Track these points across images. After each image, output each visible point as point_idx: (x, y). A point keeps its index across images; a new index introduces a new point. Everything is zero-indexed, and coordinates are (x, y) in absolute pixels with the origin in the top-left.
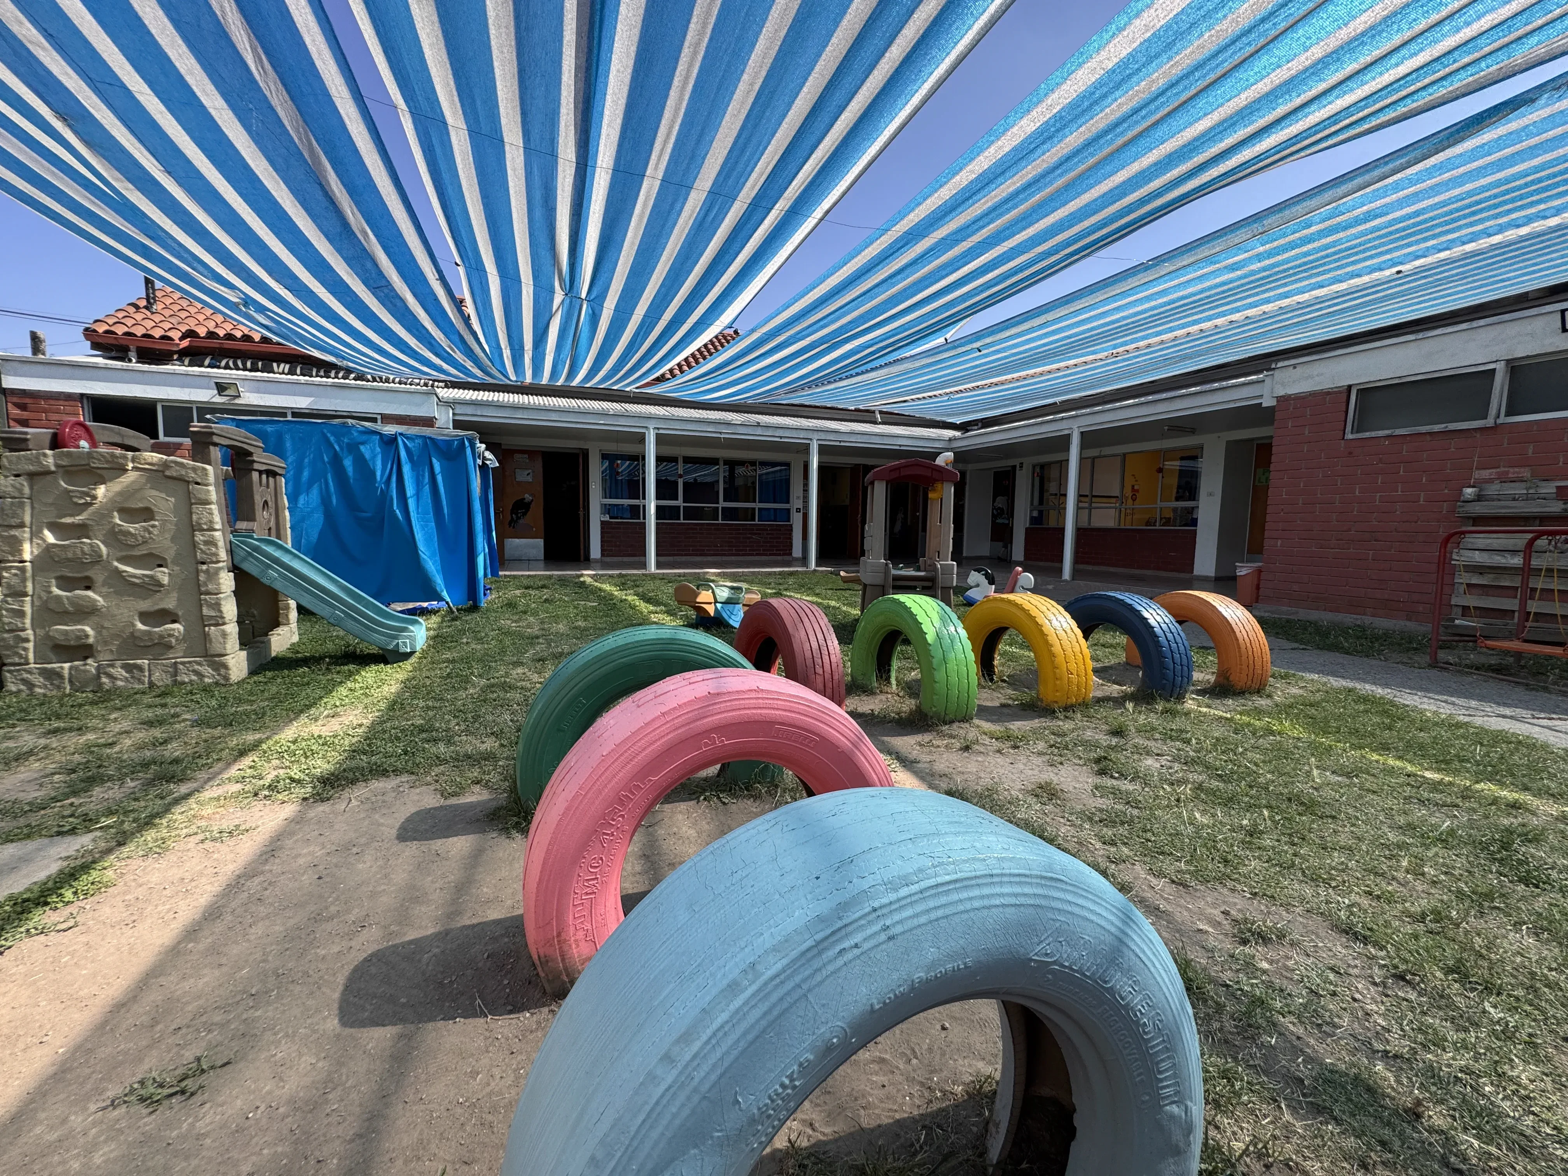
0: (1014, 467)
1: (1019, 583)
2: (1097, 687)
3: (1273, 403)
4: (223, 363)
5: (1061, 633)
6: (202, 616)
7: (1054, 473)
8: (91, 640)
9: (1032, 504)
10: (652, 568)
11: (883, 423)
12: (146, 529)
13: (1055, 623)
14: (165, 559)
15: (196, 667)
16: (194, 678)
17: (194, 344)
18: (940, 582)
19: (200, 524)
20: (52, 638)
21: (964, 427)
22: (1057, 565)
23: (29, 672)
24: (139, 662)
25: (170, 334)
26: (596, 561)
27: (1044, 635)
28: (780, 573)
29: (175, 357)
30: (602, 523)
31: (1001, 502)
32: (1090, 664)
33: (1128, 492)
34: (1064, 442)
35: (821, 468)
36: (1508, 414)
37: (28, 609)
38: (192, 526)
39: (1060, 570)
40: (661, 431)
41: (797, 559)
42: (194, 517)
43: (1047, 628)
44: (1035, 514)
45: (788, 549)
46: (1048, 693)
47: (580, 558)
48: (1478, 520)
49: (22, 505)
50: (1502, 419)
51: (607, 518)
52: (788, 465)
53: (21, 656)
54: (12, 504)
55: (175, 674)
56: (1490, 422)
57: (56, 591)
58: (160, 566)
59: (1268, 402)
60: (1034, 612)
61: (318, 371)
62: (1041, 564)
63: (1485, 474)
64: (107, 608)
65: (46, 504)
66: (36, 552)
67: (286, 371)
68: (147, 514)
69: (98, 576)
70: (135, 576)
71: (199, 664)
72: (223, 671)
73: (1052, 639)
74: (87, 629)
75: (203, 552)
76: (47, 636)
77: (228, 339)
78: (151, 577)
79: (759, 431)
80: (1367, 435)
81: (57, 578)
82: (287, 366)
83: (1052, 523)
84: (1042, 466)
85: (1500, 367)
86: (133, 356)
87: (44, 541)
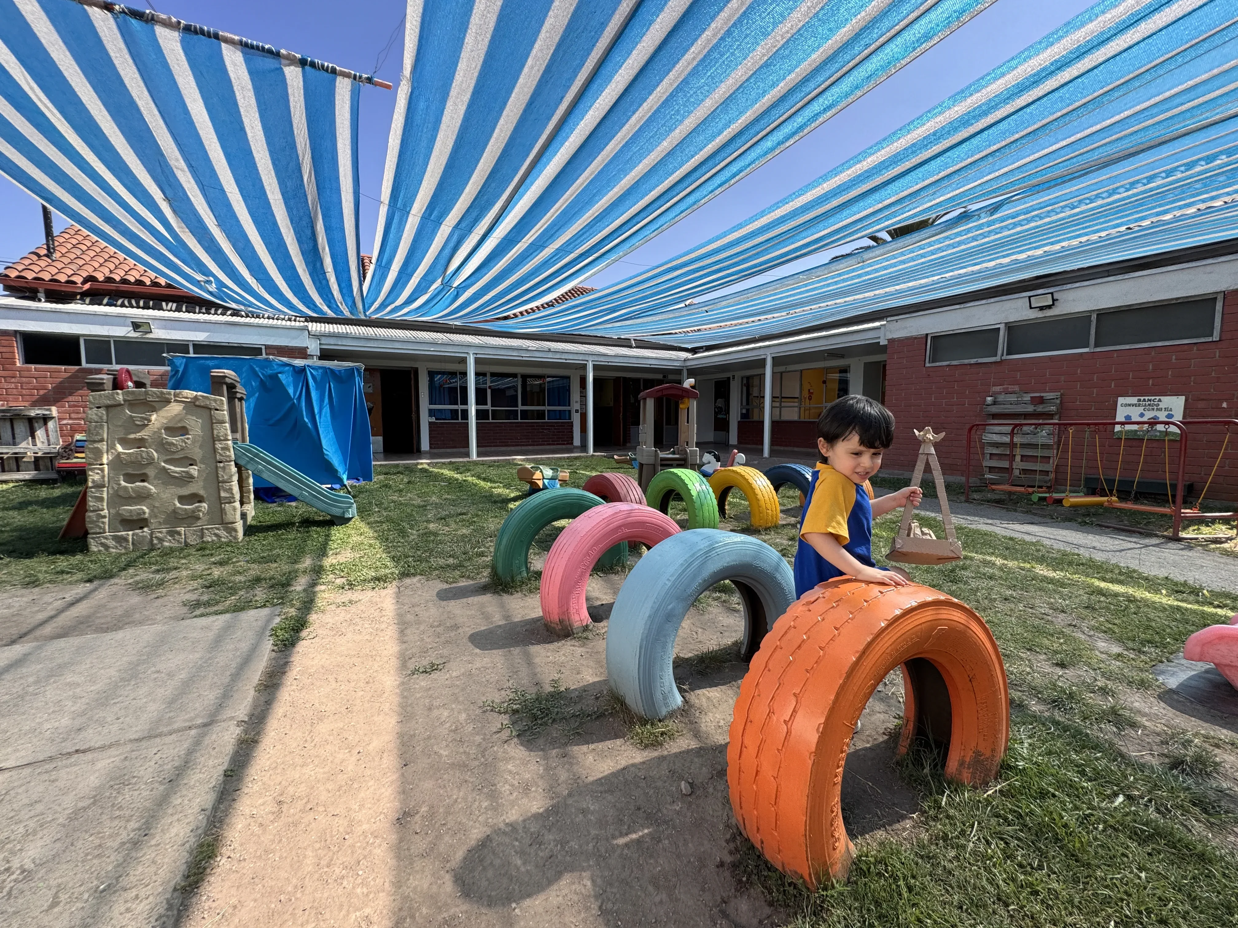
0: (729, 378)
1: (736, 460)
2: (782, 519)
3: (886, 343)
4: (119, 302)
5: (762, 487)
6: (220, 497)
7: (756, 381)
8: (147, 516)
9: (742, 404)
10: (474, 456)
11: (637, 347)
12: (183, 441)
13: (759, 482)
14: (195, 460)
15: (217, 531)
16: (214, 538)
17: (94, 287)
18: (690, 461)
19: (218, 436)
20: (120, 515)
21: (694, 351)
22: (760, 447)
23: (106, 538)
24: (178, 529)
25: (74, 279)
26: (426, 452)
27: (753, 489)
28: (568, 458)
29: (78, 297)
30: (430, 423)
31: (720, 403)
32: (779, 508)
33: (806, 394)
34: (761, 363)
35: (595, 380)
36: (1009, 353)
37: (105, 495)
38: (213, 437)
39: (762, 451)
40: (478, 356)
41: (577, 447)
42: (215, 432)
43: (755, 485)
44: (744, 411)
45: (570, 439)
46: (756, 522)
47: (413, 450)
48: (995, 416)
49: (102, 427)
50: (1004, 357)
51: (433, 419)
52: (568, 378)
53: (100, 528)
54: (96, 426)
55: (202, 537)
56: (998, 359)
57: (123, 483)
58: (191, 465)
59: (883, 342)
60: (747, 477)
61: (200, 309)
62: (749, 446)
63: (997, 389)
64: (157, 494)
65: (117, 426)
66: (110, 458)
67: (174, 308)
68: (184, 431)
69: (151, 472)
70: (176, 472)
71: (218, 529)
72: (233, 534)
73: (758, 491)
74: (144, 508)
75: (221, 455)
76: (118, 514)
77: (123, 283)
78: (187, 472)
79: (550, 355)
80: (937, 364)
81: (124, 475)
82: (175, 305)
83: (756, 418)
84: (748, 378)
85: (1002, 327)
86: (41, 296)
87: (116, 450)
